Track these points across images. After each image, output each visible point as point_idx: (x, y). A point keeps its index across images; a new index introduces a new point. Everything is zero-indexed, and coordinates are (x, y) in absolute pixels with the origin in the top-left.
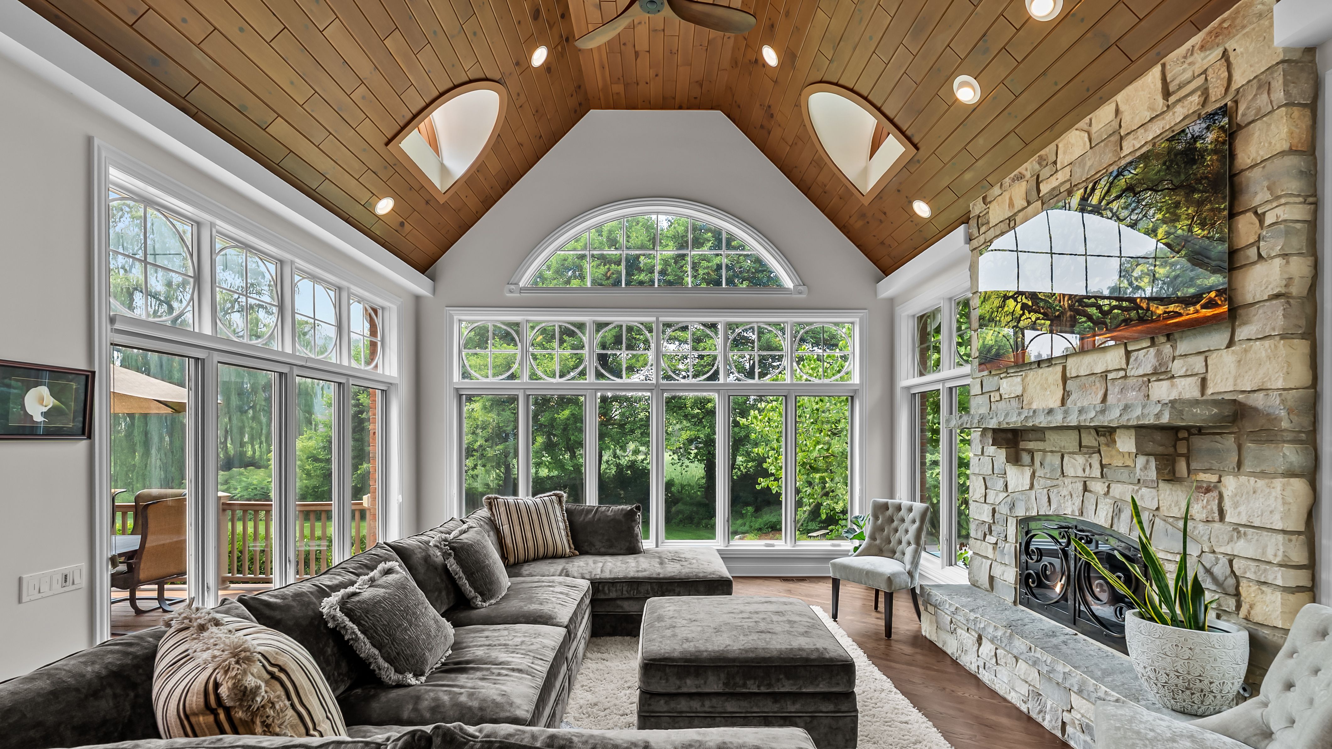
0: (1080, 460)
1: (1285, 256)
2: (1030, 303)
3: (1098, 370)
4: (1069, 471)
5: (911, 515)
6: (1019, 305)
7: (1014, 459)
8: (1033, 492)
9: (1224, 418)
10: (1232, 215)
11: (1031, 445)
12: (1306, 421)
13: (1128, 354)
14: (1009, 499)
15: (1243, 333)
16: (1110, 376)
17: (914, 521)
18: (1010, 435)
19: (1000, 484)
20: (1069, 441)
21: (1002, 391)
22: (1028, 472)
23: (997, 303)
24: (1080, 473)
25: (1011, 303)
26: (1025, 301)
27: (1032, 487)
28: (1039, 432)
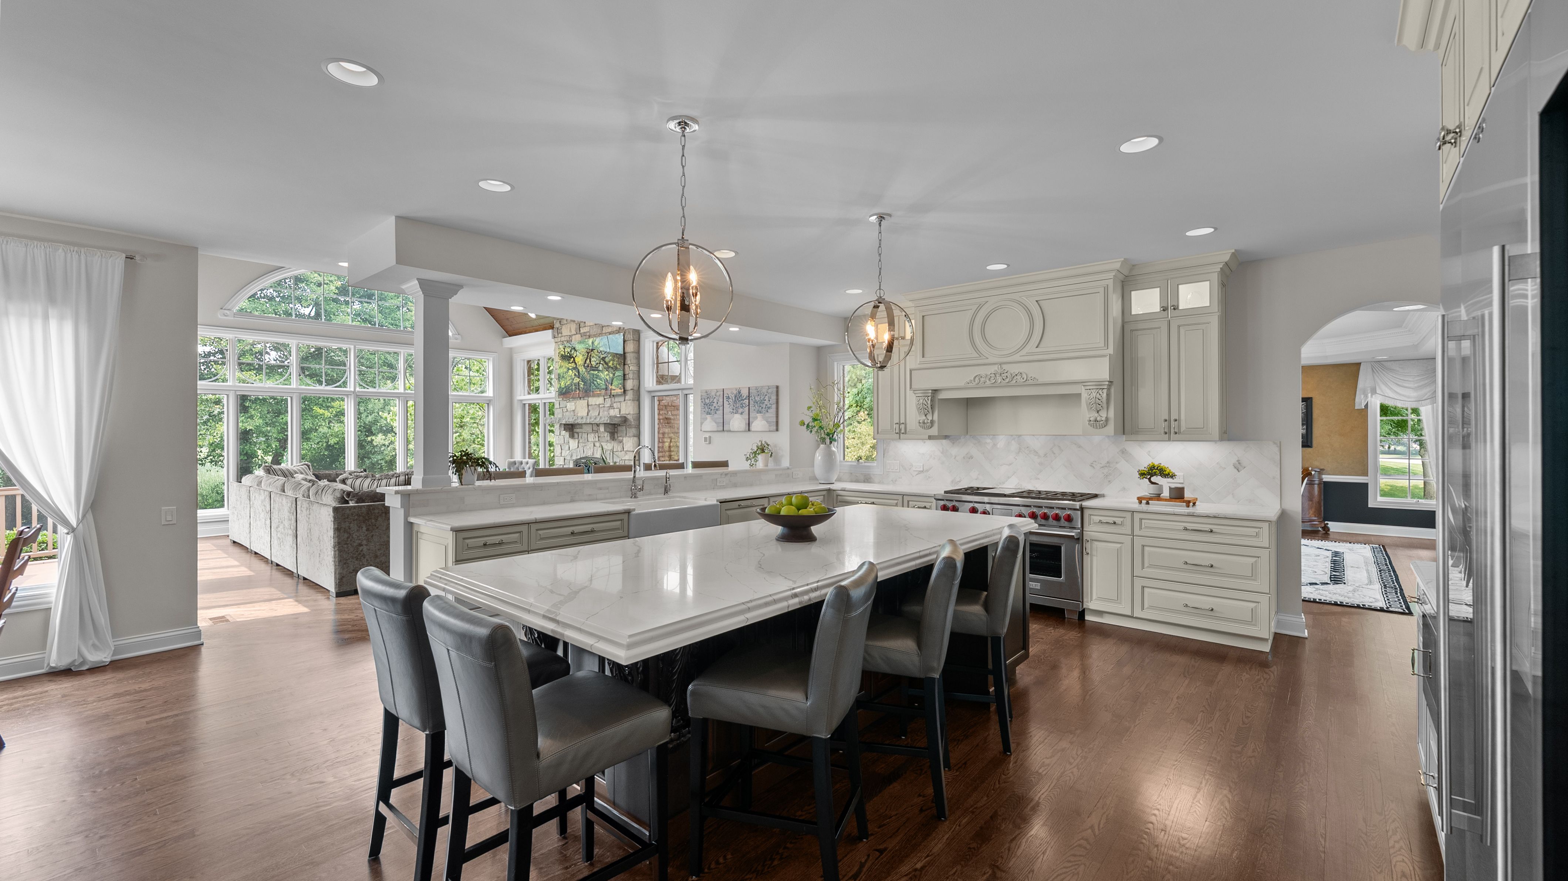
0: (593, 435)
1: (633, 379)
2: (576, 374)
3: (597, 404)
4: (590, 440)
5: (528, 465)
6: (573, 374)
7: (572, 436)
8: (579, 448)
9: (622, 421)
10: (624, 364)
11: (578, 430)
12: (638, 423)
13: (605, 399)
15: (627, 398)
16: (601, 406)
17: (529, 468)
18: (570, 426)
19: (567, 447)
20: (589, 429)
21: (567, 408)
24: (593, 440)
25: (571, 372)
26: (574, 372)
28: (580, 425)
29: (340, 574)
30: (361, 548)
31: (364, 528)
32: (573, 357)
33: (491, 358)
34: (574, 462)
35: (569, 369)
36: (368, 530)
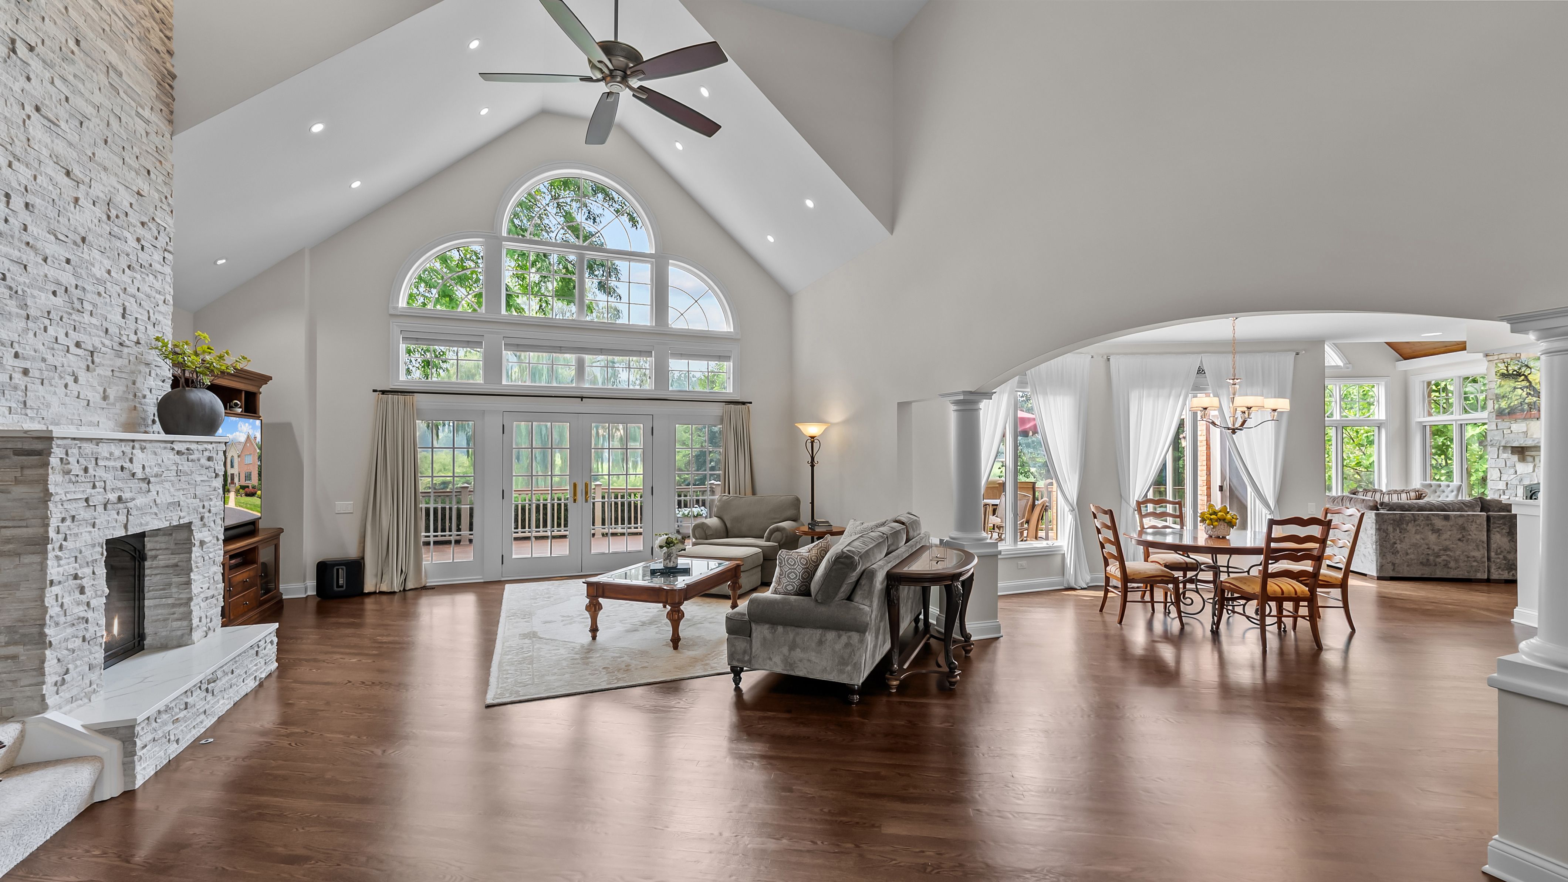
2: (1532, 393)
6: (1525, 393)
7: (1523, 459)
8: (1535, 474)
11: (1533, 453)
14: (1519, 477)
18: (1519, 449)
19: (1512, 471)
21: (1511, 429)
22: (1531, 466)
23: (1509, 389)
25: (1520, 391)
26: (1528, 391)
27: (1534, 471)
29: (1381, 563)
30: (1396, 546)
31: (1398, 531)
32: (1523, 375)
33: (1383, 383)
34: (1526, 487)
35: (1515, 388)
36: (1400, 532)
